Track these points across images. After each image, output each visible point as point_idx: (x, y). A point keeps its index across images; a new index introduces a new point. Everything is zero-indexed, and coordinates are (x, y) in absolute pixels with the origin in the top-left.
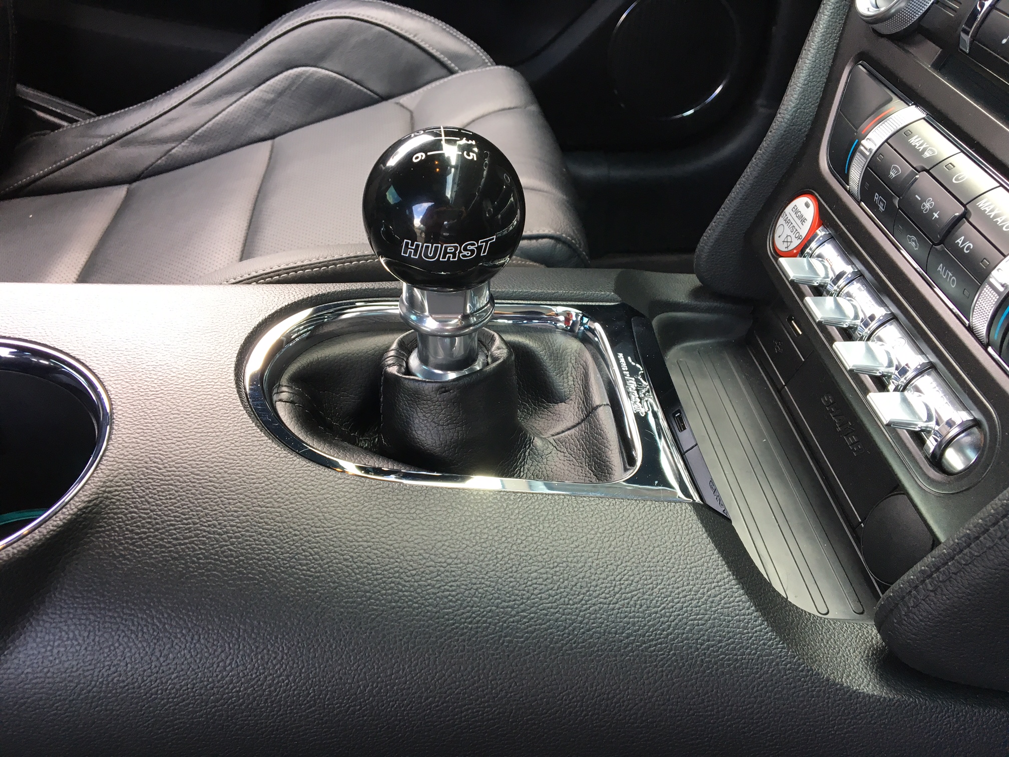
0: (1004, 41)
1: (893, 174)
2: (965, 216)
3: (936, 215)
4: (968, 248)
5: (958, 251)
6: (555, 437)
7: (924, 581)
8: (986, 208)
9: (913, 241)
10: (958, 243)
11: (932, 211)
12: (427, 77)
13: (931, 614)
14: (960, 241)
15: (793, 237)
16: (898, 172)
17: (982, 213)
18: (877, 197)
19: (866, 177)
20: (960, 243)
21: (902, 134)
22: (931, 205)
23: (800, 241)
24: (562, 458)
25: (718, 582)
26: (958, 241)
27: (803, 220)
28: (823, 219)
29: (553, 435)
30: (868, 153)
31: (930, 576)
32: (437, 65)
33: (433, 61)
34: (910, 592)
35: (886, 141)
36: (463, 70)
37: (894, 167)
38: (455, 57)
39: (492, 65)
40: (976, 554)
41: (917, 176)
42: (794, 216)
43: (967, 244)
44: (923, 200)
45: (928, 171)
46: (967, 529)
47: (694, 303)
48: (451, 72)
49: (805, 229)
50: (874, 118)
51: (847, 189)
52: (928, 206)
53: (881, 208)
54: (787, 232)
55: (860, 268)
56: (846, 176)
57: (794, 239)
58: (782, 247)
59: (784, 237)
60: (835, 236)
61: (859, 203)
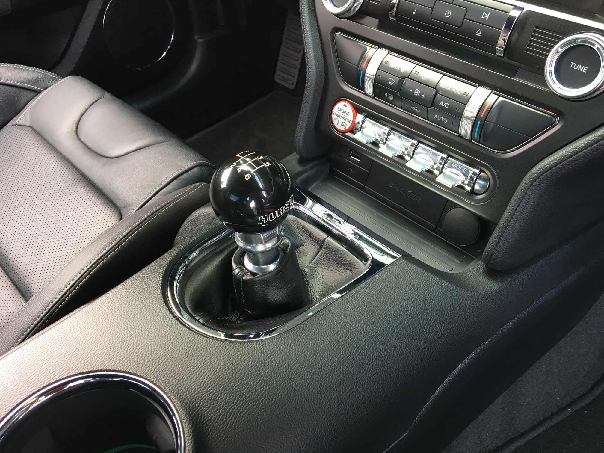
0: (414, 13)
1: (391, 83)
2: (437, 92)
3: (424, 96)
4: (447, 106)
5: (442, 108)
6: (312, 263)
7: (500, 238)
8: (445, 87)
9: (416, 109)
10: (441, 105)
11: (420, 95)
12: (23, 101)
13: (507, 248)
15: (346, 122)
16: (393, 81)
17: (444, 90)
18: (386, 94)
19: (375, 87)
20: (442, 104)
21: (383, 67)
22: (419, 92)
23: (351, 123)
24: (323, 270)
25: (434, 282)
26: (440, 104)
27: (348, 114)
28: (357, 110)
29: (310, 263)
30: (372, 77)
31: (502, 236)
32: (25, 91)
33: (21, 90)
34: (497, 245)
35: (378, 69)
36: (45, 89)
37: (390, 80)
38: (34, 82)
39: (61, 79)
40: (516, 220)
41: (404, 81)
42: (341, 113)
43: (446, 104)
44: (414, 91)
45: (408, 78)
46: (508, 213)
47: (305, 168)
48: (38, 92)
49: (351, 117)
50: (364, 59)
51: (366, 94)
52: (417, 93)
53: (391, 98)
54: (341, 121)
55: (391, 126)
56: (363, 89)
57: (347, 123)
58: (342, 128)
59: (340, 124)
60: (369, 116)
61: (374, 98)
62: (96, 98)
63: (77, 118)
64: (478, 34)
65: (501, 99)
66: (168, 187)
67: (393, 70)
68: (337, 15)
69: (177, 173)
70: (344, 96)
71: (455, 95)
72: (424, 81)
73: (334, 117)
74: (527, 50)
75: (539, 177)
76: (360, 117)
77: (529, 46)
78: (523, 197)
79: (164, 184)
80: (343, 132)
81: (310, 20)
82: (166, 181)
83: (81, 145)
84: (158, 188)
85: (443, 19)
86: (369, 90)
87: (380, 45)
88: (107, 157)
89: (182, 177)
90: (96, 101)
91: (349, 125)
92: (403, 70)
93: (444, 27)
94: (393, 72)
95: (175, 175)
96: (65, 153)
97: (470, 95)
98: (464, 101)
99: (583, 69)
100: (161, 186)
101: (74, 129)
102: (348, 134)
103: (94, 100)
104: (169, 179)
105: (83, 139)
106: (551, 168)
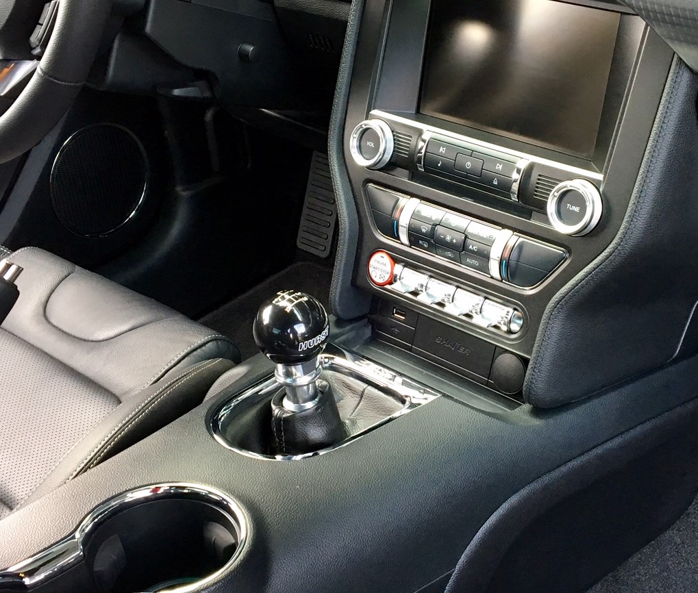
0: (439, 165)
1: (424, 231)
2: (466, 237)
3: (454, 241)
4: (476, 249)
5: (472, 252)
6: (353, 415)
8: (473, 232)
9: (449, 254)
11: (452, 240)
14: (471, 247)
15: (384, 273)
16: (426, 229)
17: (472, 234)
18: (420, 242)
19: (410, 236)
21: (415, 215)
22: (450, 238)
23: (389, 275)
27: (385, 265)
28: (395, 261)
29: (351, 415)
30: (406, 226)
35: (411, 218)
37: (422, 227)
41: (436, 228)
42: (377, 264)
43: (474, 247)
44: (445, 237)
45: (439, 225)
47: (343, 329)
49: (388, 268)
50: (397, 209)
51: (402, 244)
52: (448, 238)
53: (425, 246)
54: (379, 273)
55: (430, 274)
56: (398, 238)
57: (385, 275)
58: (380, 281)
59: (378, 277)
60: (407, 265)
61: (410, 247)
62: (66, 273)
63: (43, 299)
64: (495, 183)
65: (521, 239)
66: (178, 365)
67: (425, 218)
68: (368, 168)
69: (189, 349)
70: (381, 247)
71: (482, 238)
72: (454, 227)
73: (371, 269)
74: (536, 195)
75: (556, 307)
76: (398, 268)
77: (536, 191)
78: (547, 327)
79: (173, 362)
80: (381, 285)
81: (340, 172)
82: (176, 359)
83: (54, 329)
84: (167, 368)
85: (464, 169)
86: (404, 238)
87: (412, 195)
88: (92, 341)
89: (195, 353)
90: (66, 277)
91: (387, 277)
92: (433, 219)
93: (467, 177)
94: (426, 220)
95: (186, 351)
96: (32, 341)
97: (494, 238)
98: (490, 242)
99: (577, 209)
100: (170, 365)
101: (42, 312)
102: (388, 287)
103: (63, 275)
104: (179, 357)
105: (55, 324)
106: (564, 297)
